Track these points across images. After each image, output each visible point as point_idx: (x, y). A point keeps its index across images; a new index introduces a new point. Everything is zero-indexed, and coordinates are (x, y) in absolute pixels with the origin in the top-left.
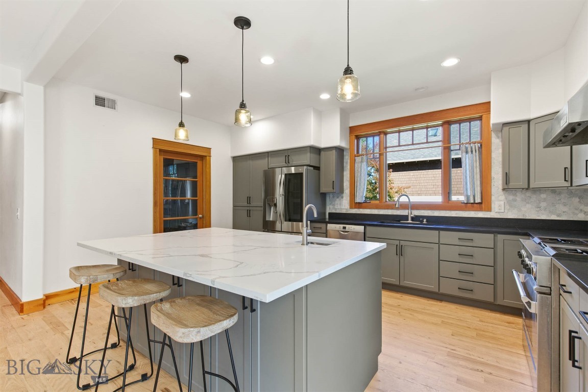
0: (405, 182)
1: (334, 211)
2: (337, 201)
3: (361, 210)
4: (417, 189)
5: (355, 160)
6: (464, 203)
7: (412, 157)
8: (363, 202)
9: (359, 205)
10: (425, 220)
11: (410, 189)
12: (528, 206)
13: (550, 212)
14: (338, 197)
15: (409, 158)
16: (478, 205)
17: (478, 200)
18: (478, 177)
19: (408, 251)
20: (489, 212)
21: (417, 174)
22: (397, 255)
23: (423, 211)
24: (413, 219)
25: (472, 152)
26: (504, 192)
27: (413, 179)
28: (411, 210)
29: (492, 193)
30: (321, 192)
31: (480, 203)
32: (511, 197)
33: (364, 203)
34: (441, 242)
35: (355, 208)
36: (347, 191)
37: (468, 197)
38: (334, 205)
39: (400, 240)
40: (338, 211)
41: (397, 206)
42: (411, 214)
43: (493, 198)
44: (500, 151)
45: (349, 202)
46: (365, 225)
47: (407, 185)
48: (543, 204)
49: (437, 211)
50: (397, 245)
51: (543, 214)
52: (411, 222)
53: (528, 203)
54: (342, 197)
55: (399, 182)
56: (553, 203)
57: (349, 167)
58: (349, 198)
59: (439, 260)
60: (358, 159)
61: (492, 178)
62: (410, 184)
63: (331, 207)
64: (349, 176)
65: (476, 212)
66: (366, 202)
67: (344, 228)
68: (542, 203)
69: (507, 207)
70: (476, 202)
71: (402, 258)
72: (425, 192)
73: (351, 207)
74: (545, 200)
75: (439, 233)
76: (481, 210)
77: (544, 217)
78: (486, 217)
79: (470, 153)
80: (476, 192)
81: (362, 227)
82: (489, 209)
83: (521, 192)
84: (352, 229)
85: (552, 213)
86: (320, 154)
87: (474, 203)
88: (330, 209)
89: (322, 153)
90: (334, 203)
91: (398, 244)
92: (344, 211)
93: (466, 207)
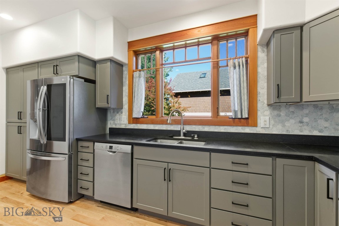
0: (188, 104)
1: (114, 126)
2: (118, 116)
3: (139, 125)
4: (195, 109)
5: (133, 75)
6: (232, 118)
7: (192, 88)
8: (140, 117)
9: (136, 120)
10: (196, 136)
11: (191, 109)
12: (292, 121)
13: (312, 127)
14: (118, 113)
15: (190, 90)
16: (245, 120)
17: (245, 115)
18: (245, 91)
19: (176, 176)
20: (255, 128)
21: (195, 99)
22: (165, 180)
23: (194, 126)
24: (185, 135)
25: (239, 66)
26: (269, 107)
27: (192, 102)
28: (183, 125)
29: (258, 109)
30: (97, 106)
31: (247, 118)
32: (276, 112)
33: (142, 118)
34: (212, 167)
35: (133, 123)
36: (126, 107)
37: (235, 112)
38: (114, 120)
39: (168, 163)
40: (118, 127)
41: (169, 122)
42: (183, 129)
43: (259, 113)
44: (266, 65)
45: (128, 117)
46: (132, 144)
47: (189, 106)
48: (306, 120)
49: (206, 126)
50: (165, 169)
51: (305, 129)
52: (183, 137)
53: (291, 118)
54: (122, 113)
55: (184, 104)
56: (315, 119)
57: (127, 82)
58: (127, 114)
59: (210, 188)
60: (136, 74)
61: (258, 93)
62: (191, 106)
63: (112, 122)
64: (127, 91)
65: (243, 128)
66: (144, 118)
67: (111, 147)
68: (305, 118)
69: (272, 122)
70: (244, 117)
71: (170, 184)
72: (199, 110)
73: (129, 123)
74: (307, 115)
75: (210, 154)
76: (248, 125)
77: (306, 132)
78: (252, 132)
79: (237, 68)
80: (243, 107)
81: (130, 147)
82: (255, 125)
83: (285, 107)
84: (119, 148)
85: (314, 128)
86: (95, 67)
87: (242, 118)
88: (111, 124)
89: (98, 66)
90: (114, 118)
91: (167, 168)
92: (123, 127)
93: (234, 122)
